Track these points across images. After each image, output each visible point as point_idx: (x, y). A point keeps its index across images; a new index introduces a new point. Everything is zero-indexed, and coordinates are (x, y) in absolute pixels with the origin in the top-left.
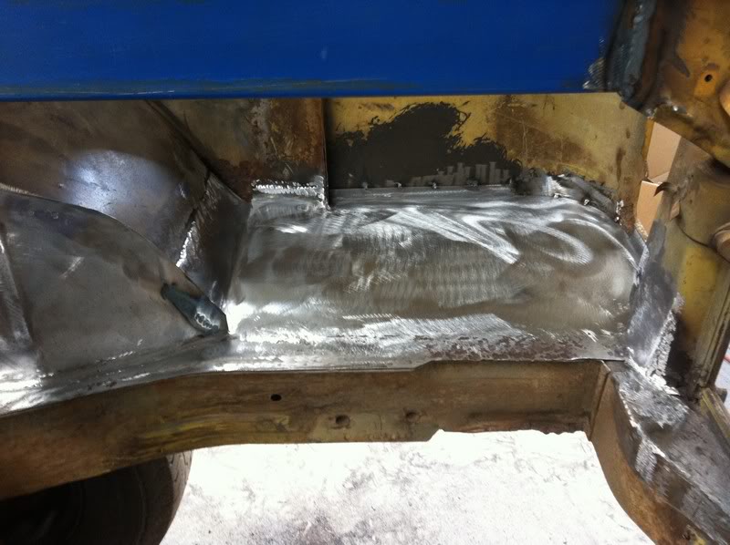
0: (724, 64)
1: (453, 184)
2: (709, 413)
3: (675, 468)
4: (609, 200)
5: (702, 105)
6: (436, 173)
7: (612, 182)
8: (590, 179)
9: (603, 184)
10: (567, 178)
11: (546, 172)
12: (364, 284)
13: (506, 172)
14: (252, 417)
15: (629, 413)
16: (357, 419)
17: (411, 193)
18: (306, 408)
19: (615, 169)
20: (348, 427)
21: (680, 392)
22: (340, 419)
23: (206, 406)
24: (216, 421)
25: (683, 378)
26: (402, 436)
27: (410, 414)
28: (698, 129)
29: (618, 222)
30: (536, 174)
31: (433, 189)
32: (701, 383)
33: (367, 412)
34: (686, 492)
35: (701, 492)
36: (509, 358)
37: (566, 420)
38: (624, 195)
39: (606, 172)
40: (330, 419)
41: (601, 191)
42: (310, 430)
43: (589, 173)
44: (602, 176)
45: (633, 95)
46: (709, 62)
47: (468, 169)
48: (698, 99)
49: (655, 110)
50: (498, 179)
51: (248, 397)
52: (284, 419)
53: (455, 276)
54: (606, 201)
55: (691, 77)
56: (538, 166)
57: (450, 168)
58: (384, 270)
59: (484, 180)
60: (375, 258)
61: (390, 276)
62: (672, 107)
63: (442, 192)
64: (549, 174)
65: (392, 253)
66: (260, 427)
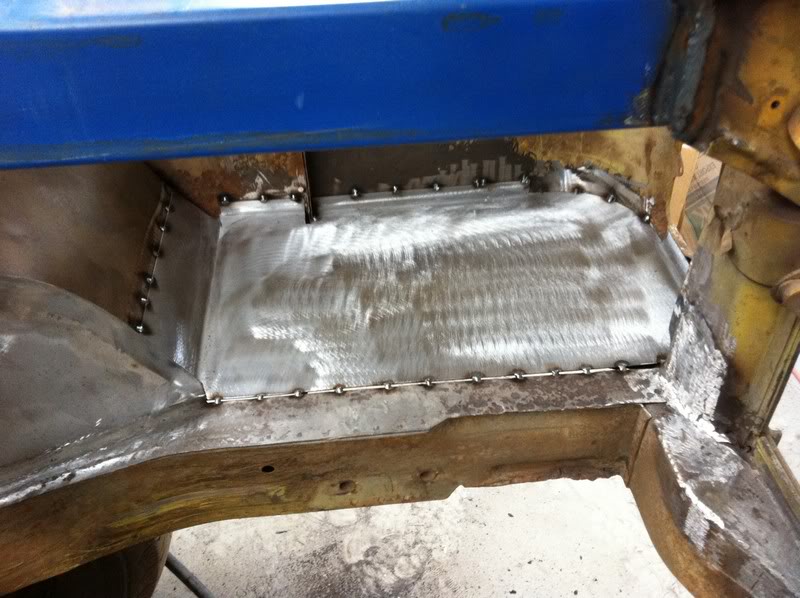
0: (794, 89)
1: (458, 184)
2: (766, 467)
3: (730, 536)
4: (637, 197)
5: (767, 136)
6: (438, 173)
7: (640, 176)
8: (614, 172)
9: (629, 178)
10: (588, 171)
11: (564, 165)
12: (363, 321)
13: (518, 168)
14: (242, 491)
15: (676, 469)
16: (364, 484)
17: (409, 197)
18: (304, 477)
19: (644, 161)
20: (354, 492)
21: (730, 438)
22: (343, 485)
23: (186, 485)
24: (199, 498)
25: (734, 424)
26: (417, 495)
27: (424, 474)
28: (761, 163)
29: (648, 222)
30: (552, 168)
31: (435, 191)
32: (755, 431)
33: (375, 475)
34: (743, 563)
35: (762, 565)
36: (536, 408)
37: (601, 465)
38: (654, 191)
39: (634, 164)
40: (333, 485)
41: (628, 186)
42: (310, 498)
43: (614, 165)
44: (628, 168)
45: (685, 129)
46: (777, 86)
47: (474, 166)
48: (762, 128)
49: (711, 144)
50: (509, 176)
51: (235, 471)
52: (280, 491)
53: (466, 303)
54: (634, 198)
55: (755, 104)
56: (555, 159)
57: (454, 167)
58: (384, 301)
59: (493, 176)
60: (373, 285)
61: (392, 308)
62: (731, 140)
63: (446, 194)
64: (567, 167)
65: (392, 278)
66: (253, 501)
